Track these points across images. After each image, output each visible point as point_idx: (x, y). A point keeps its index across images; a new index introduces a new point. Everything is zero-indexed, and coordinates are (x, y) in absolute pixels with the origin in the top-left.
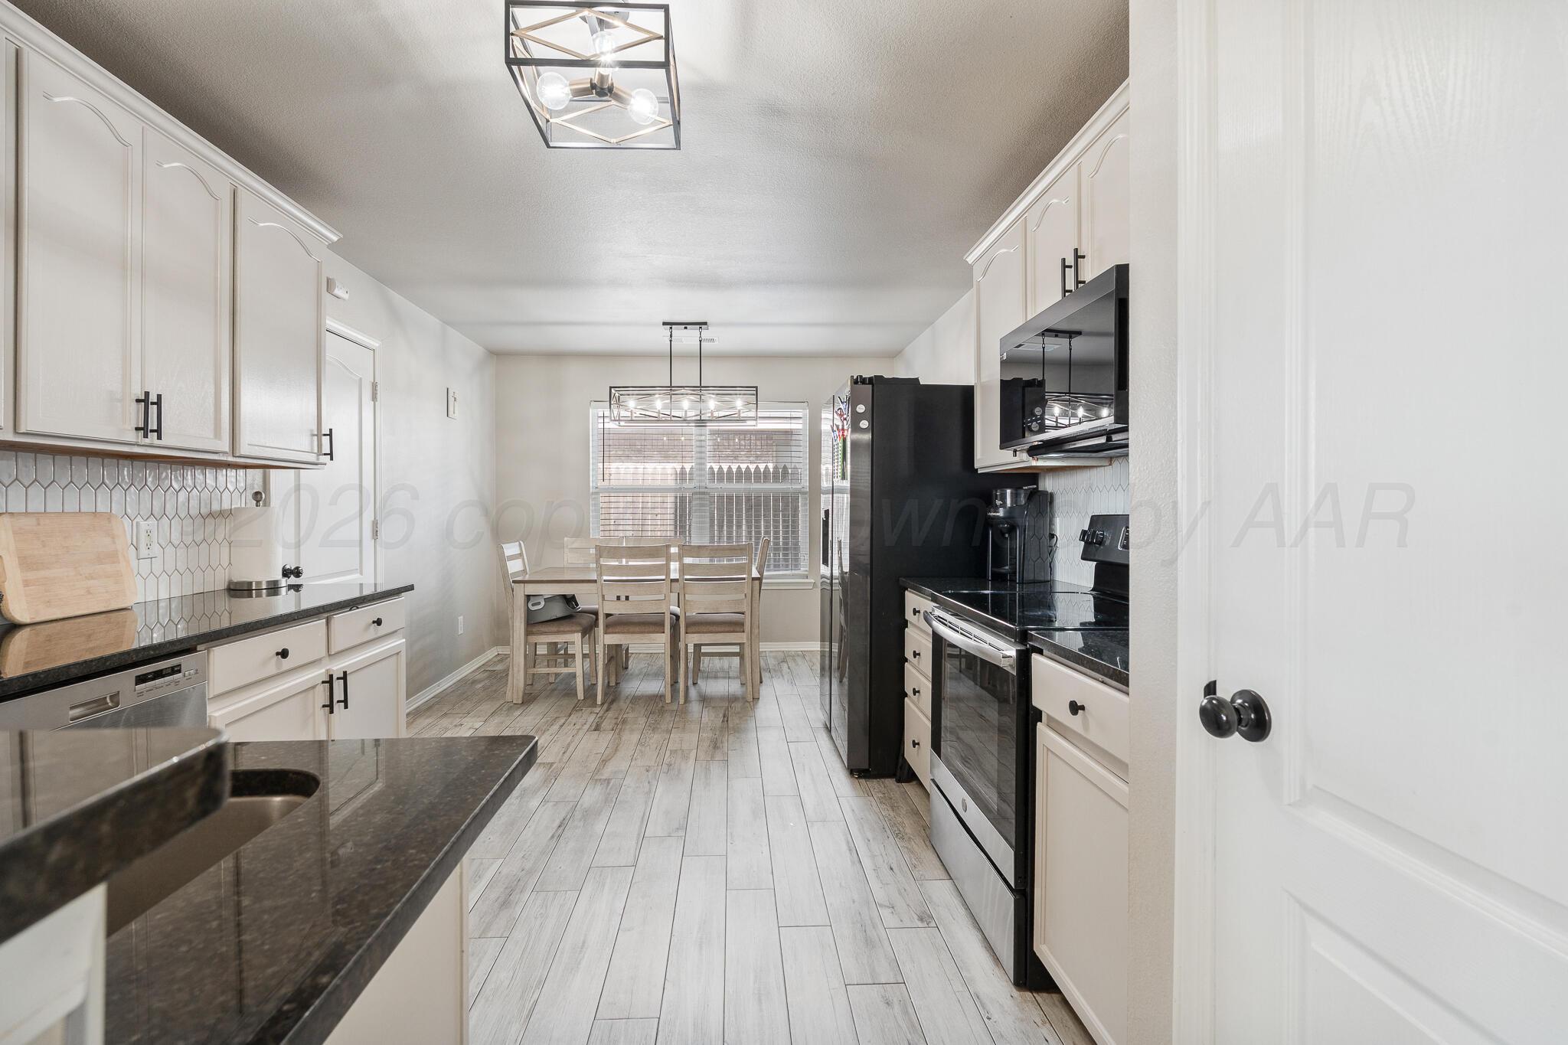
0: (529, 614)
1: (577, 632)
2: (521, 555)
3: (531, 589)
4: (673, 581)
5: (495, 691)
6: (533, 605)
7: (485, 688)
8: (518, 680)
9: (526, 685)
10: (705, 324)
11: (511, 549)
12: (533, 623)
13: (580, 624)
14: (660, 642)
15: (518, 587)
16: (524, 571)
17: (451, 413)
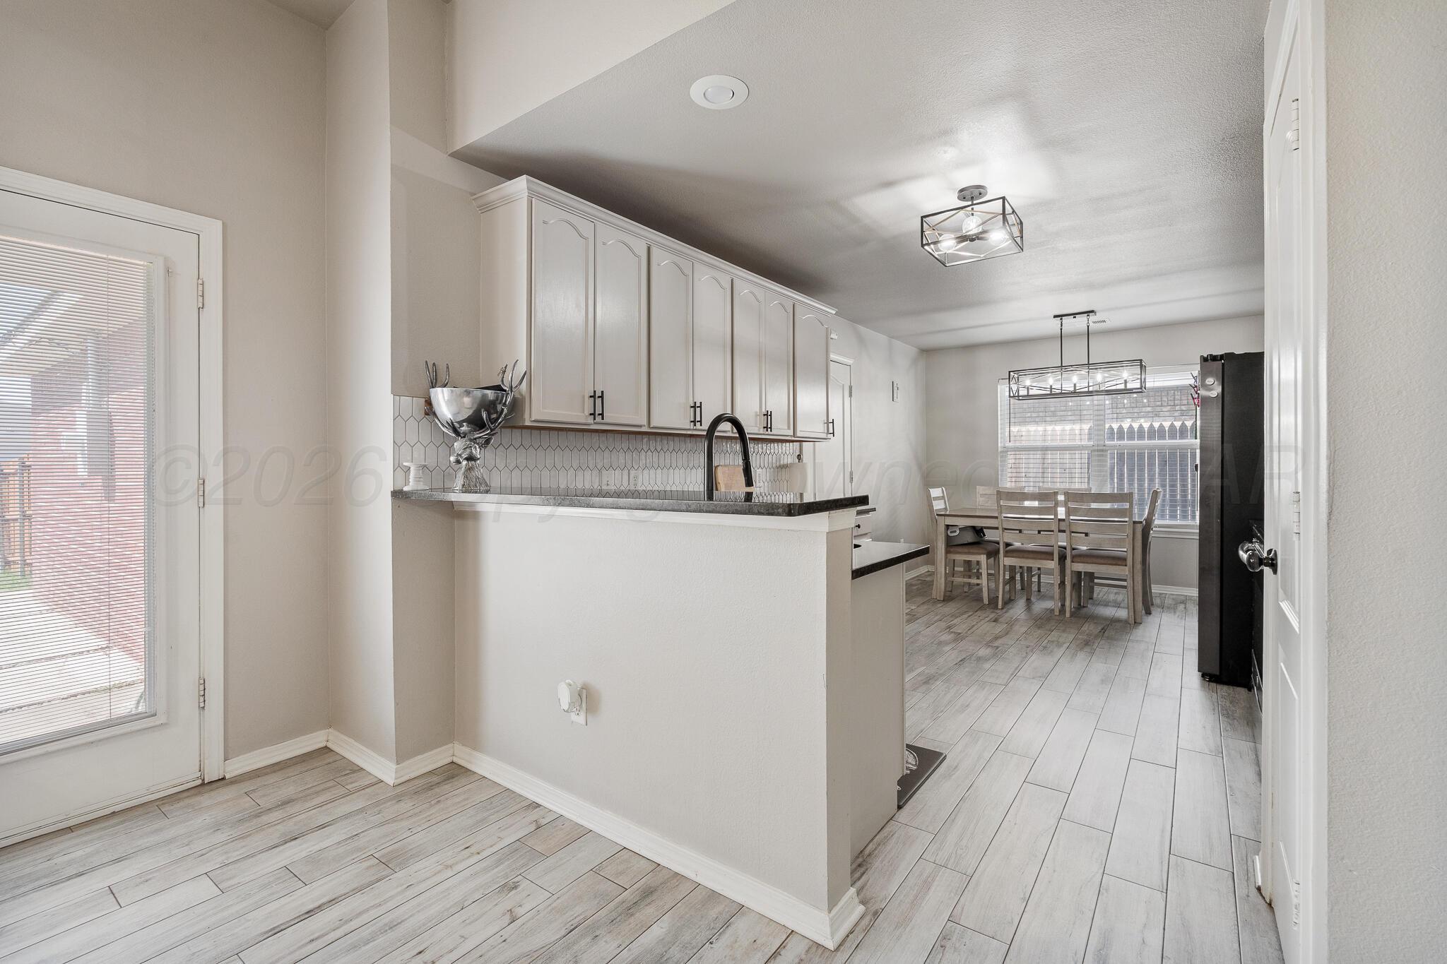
0: (948, 539)
1: (983, 554)
2: (943, 497)
3: (949, 521)
4: (1060, 520)
5: (926, 592)
6: (951, 532)
7: (918, 589)
8: (940, 584)
9: (945, 591)
10: (1092, 311)
11: (936, 492)
12: (951, 545)
13: (986, 549)
14: (1053, 565)
15: (940, 519)
16: (946, 509)
17: (895, 398)
